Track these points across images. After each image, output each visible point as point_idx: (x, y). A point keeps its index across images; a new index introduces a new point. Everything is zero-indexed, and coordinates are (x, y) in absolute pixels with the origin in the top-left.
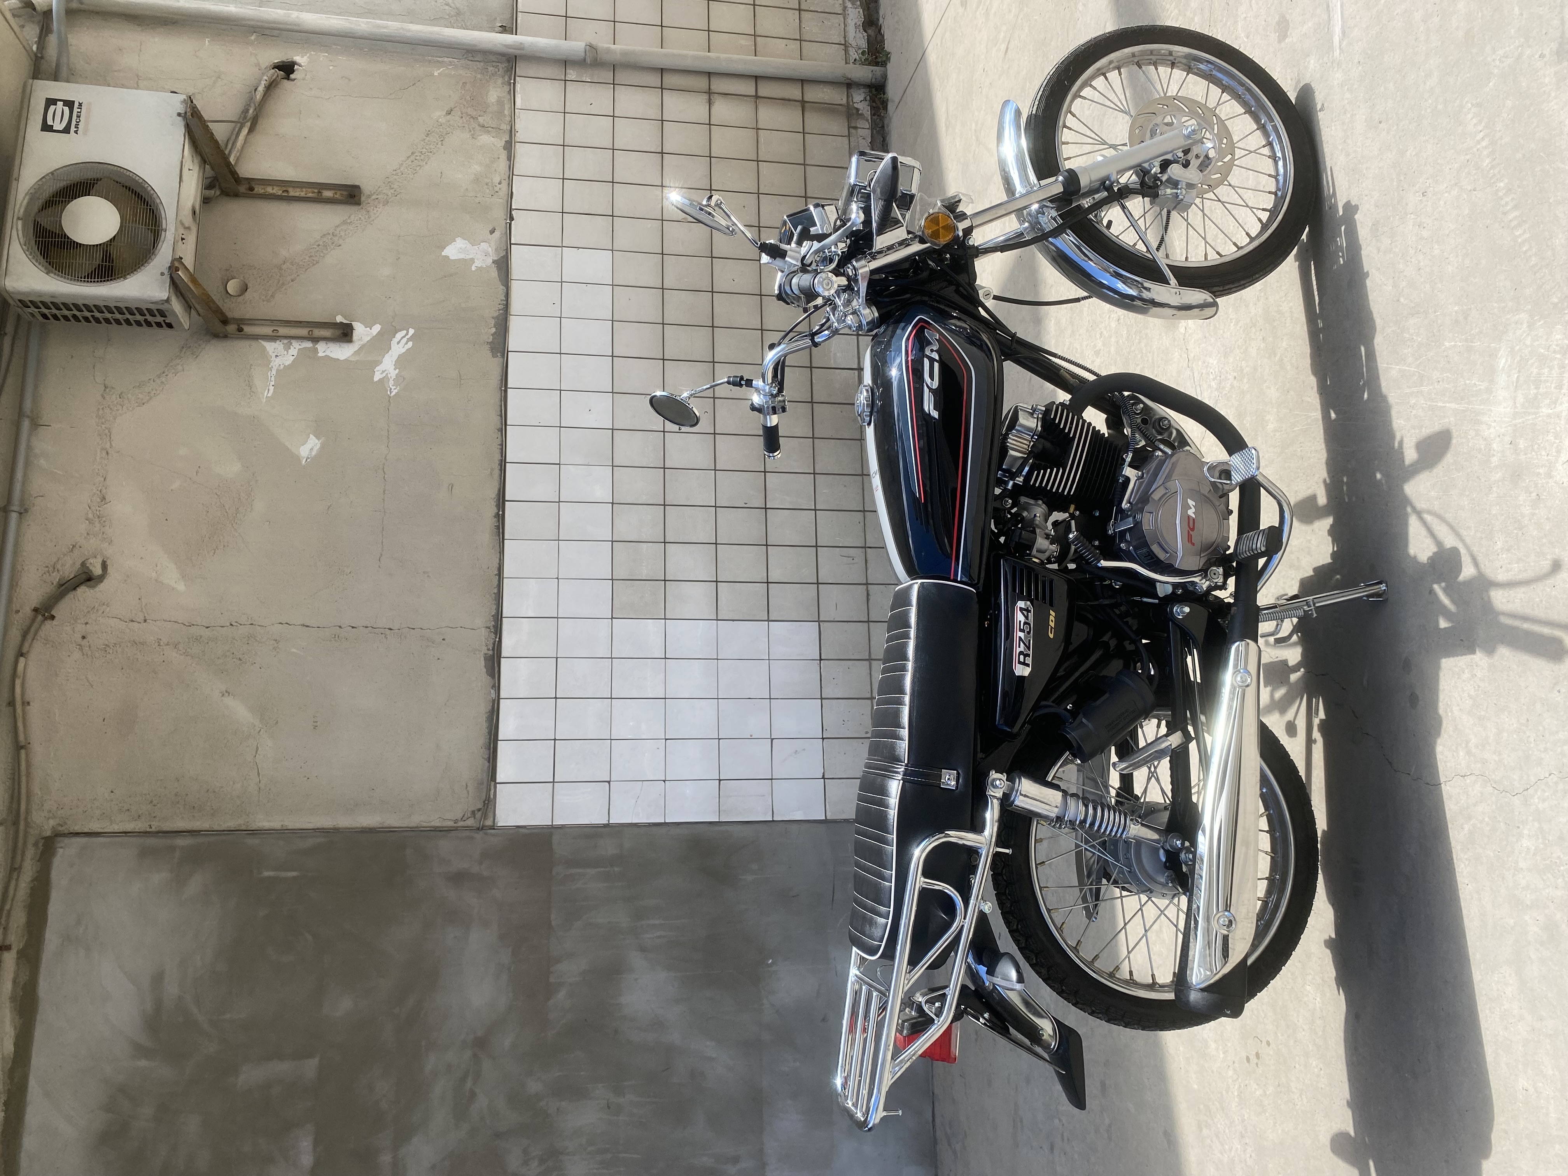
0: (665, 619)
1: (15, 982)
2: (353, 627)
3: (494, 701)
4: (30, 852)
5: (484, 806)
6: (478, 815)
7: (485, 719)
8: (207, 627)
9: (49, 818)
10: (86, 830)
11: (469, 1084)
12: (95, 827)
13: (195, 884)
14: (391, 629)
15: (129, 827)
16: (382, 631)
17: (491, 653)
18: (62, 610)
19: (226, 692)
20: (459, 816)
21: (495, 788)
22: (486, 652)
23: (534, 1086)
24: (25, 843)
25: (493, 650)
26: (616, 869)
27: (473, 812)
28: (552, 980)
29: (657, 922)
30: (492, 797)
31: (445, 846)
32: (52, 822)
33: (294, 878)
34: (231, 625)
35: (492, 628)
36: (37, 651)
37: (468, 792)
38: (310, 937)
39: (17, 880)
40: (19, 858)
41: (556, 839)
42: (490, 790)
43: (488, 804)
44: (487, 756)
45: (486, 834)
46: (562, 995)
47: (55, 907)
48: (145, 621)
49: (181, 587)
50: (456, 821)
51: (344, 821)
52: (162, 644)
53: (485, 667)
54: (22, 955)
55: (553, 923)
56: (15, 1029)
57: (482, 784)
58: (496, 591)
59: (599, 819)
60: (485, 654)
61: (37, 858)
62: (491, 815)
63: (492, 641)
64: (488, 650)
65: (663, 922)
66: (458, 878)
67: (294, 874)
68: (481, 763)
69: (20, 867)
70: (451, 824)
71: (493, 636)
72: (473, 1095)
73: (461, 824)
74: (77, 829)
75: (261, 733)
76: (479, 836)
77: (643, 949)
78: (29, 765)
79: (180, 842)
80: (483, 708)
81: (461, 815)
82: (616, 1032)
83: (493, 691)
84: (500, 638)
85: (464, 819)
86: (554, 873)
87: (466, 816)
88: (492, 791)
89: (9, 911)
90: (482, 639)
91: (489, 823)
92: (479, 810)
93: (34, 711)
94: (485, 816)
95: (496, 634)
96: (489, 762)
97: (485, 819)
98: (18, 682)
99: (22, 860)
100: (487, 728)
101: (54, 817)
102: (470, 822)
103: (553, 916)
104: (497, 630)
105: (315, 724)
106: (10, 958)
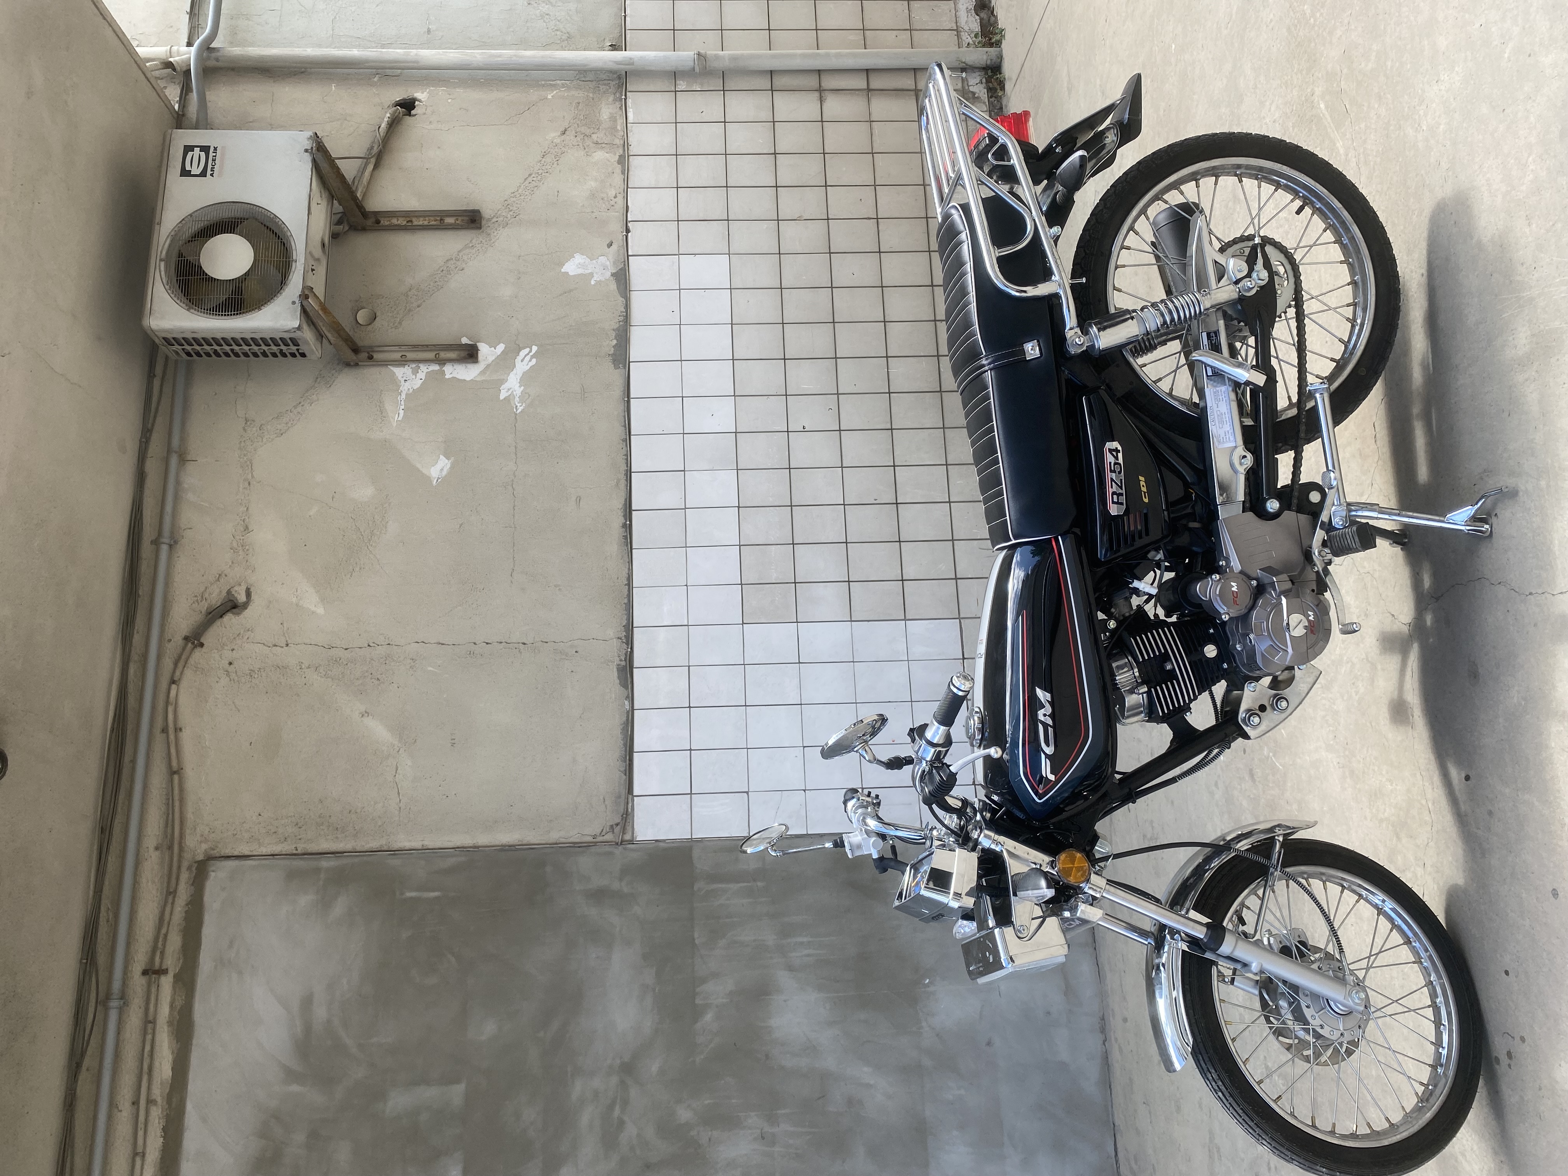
0: (797, 622)
1: (172, 1006)
2: (487, 643)
3: (628, 712)
4: (185, 876)
5: (622, 819)
6: (617, 829)
7: (620, 731)
8: (346, 649)
9: (201, 842)
10: (236, 853)
11: (617, 1112)
12: (245, 850)
13: (340, 907)
14: (524, 644)
15: (277, 849)
16: (516, 646)
17: (623, 663)
18: (209, 638)
19: (366, 712)
20: (598, 831)
21: (633, 801)
22: (619, 663)
23: (684, 1115)
24: (179, 867)
25: (625, 660)
26: (759, 884)
27: (612, 826)
28: (698, 1001)
29: (805, 940)
30: (630, 810)
31: (585, 863)
32: (204, 846)
33: (437, 898)
34: (369, 645)
35: (623, 638)
36: (189, 678)
37: (606, 806)
38: (453, 960)
39: (173, 903)
40: (173, 881)
41: (696, 853)
42: (628, 803)
43: (626, 817)
44: (623, 769)
45: (625, 849)
46: (709, 1017)
47: (208, 932)
48: (287, 645)
49: (320, 611)
50: (595, 837)
51: (483, 839)
52: (303, 667)
53: (619, 678)
54: (178, 978)
55: (697, 942)
56: (173, 1053)
57: (619, 797)
58: (626, 601)
59: (738, 830)
60: (618, 665)
61: (191, 882)
62: (629, 828)
63: (624, 652)
64: (621, 660)
65: (810, 939)
66: (599, 896)
67: (436, 894)
68: (619, 777)
69: (175, 891)
70: (590, 839)
71: (625, 646)
72: (621, 1123)
73: (600, 839)
74: (228, 852)
75: (400, 752)
76: (618, 851)
77: (790, 968)
78: (182, 790)
79: (325, 863)
80: (616, 721)
81: (599, 831)
82: (767, 1056)
83: (627, 703)
84: (632, 648)
85: (603, 833)
86: (696, 888)
87: (604, 831)
88: (630, 805)
89: (166, 935)
90: (613, 650)
91: (627, 837)
92: (617, 825)
93: (186, 736)
94: (623, 831)
95: (627, 644)
96: (625, 775)
97: (624, 833)
98: (171, 709)
99: (177, 884)
100: (623, 740)
101: (206, 841)
102: (609, 837)
103: (696, 935)
104: (629, 640)
105: (453, 741)
106: (166, 983)
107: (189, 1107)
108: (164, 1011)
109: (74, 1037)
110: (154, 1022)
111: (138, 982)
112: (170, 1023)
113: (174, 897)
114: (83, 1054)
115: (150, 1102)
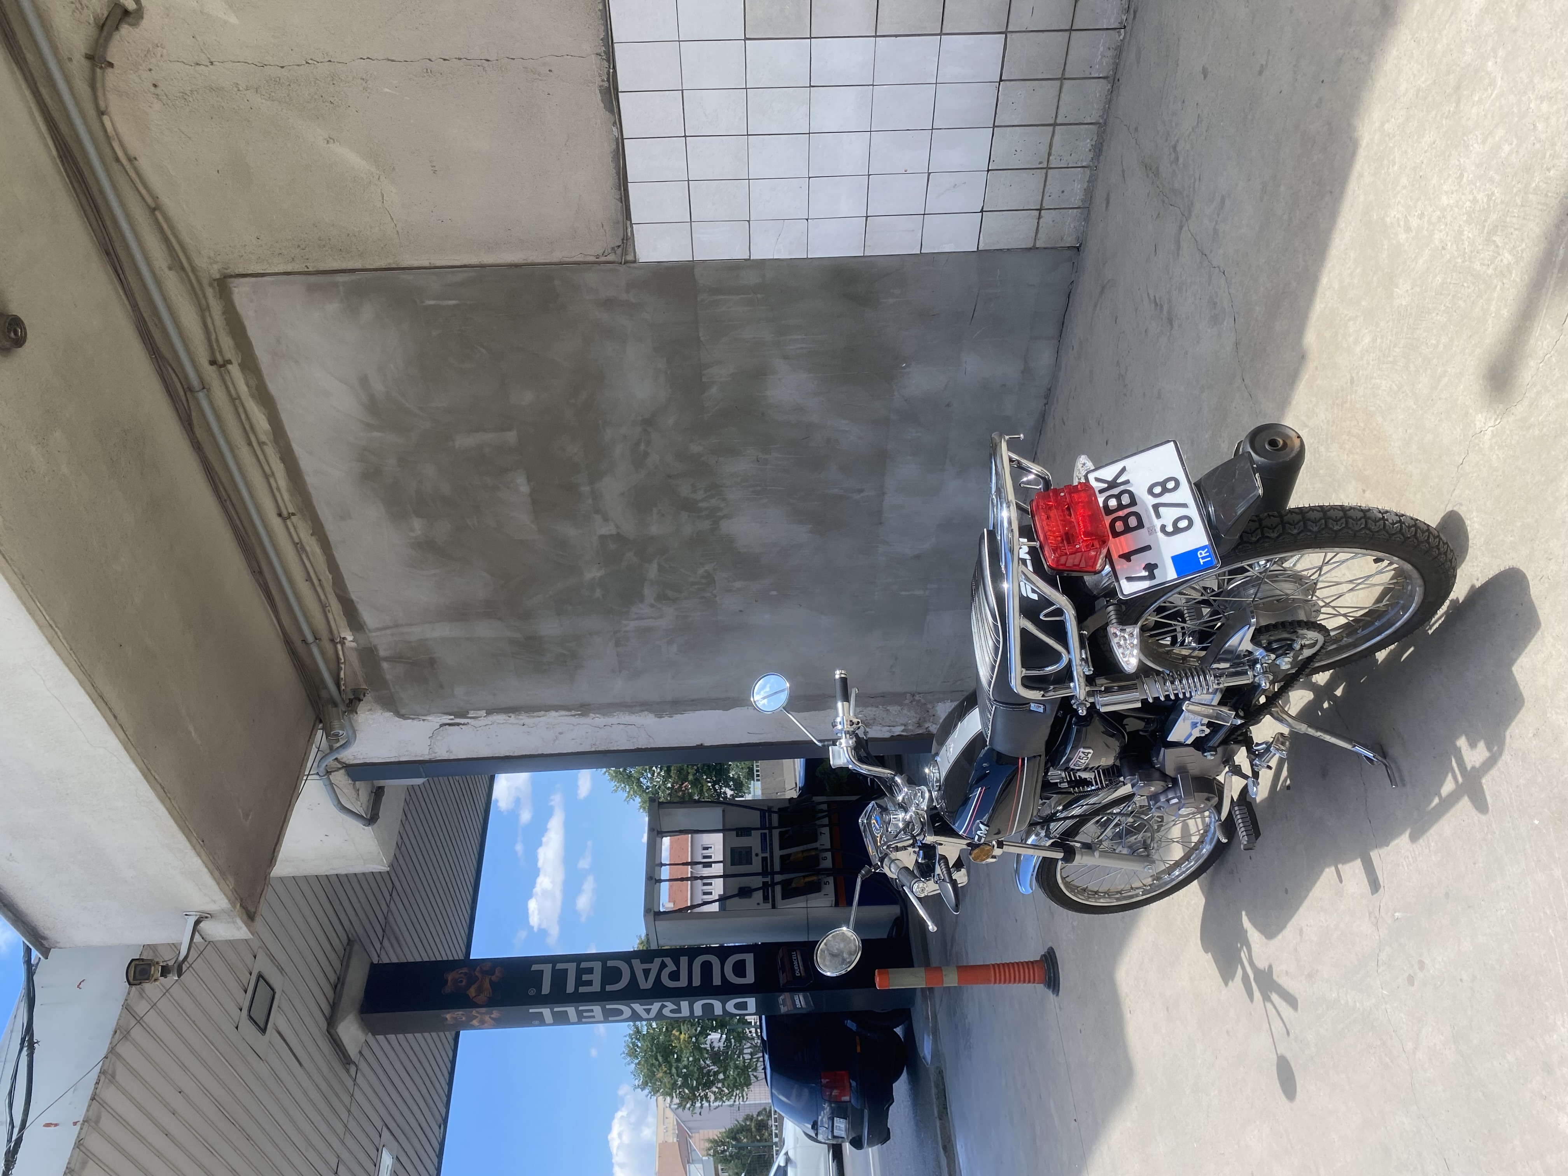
0: (811, 38)
1: (247, 385)
2: (445, 60)
3: (617, 139)
4: (210, 292)
5: (623, 243)
6: (619, 251)
7: (611, 159)
8: (282, 67)
9: (211, 264)
10: (250, 272)
12: (258, 269)
13: (368, 312)
14: (488, 61)
15: (289, 268)
16: (479, 62)
17: (606, 84)
19: (330, 138)
20: (600, 252)
21: (632, 228)
22: (601, 83)
23: (695, 448)
24: (202, 288)
25: (608, 80)
26: (759, 296)
27: (613, 248)
28: (704, 380)
29: (798, 337)
30: (629, 234)
31: (591, 278)
32: (216, 267)
33: (454, 306)
34: (307, 63)
35: (603, 54)
37: (605, 230)
39: (211, 316)
40: (202, 299)
41: (697, 271)
42: (627, 229)
43: (627, 241)
44: (619, 197)
45: (629, 268)
46: (714, 390)
47: (253, 332)
48: (212, 63)
49: (233, 20)
50: (598, 257)
51: (489, 258)
52: (241, 89)
53: (602, 101)
54: (243, 366)
55: (702, 339)
56: (264, 414)
57: (618, 223)
58: (601, 7)
59: (738, 253)
60: (600, 87)
61: (218, 296)
62: (631, 250)
63: (606, 70)
64: (603, 81)
65: (804, 337)
66: (608, 304)
67: (454, 302)
68: (615, 205)
69: (208, 306)
70: (593, 259)
71: (606, 64)
73: (603, 259)
74: (241, 271)
75: (381, 180)
76: (622, 269)
77: (786, 358)
78: (167, 219)
79: (340, 278)
80: (608, 148)
81: (602, 251)
82: (763, 414)
83: (614, 129)
84: (614, 68)
85: (605, 254)
86: (699, 299)
87: (606, 252)
88: (629, 230)
89: (217, 340)
90: (593, 67)
91: (630, 258)
92: (619, 246)
93: (144, 164)
94: (625, 252)
95: (608, 61)
96: (622, 202)
97: (626, 254)
99: (205, 298)
100: (615, 168)
101: (216, 262)
102: (611, 257)
103: (701, 334)
104: (609, 56)
105: (433, 168)
106: (234, 369)
107: (295, 447)
108: (243, 389)
109: (176, 408)
110: (239, 398)
111: (210, 372)
112: (252, 396)
113: (210, 311)
114: (189, 416)
115: (261, 444)
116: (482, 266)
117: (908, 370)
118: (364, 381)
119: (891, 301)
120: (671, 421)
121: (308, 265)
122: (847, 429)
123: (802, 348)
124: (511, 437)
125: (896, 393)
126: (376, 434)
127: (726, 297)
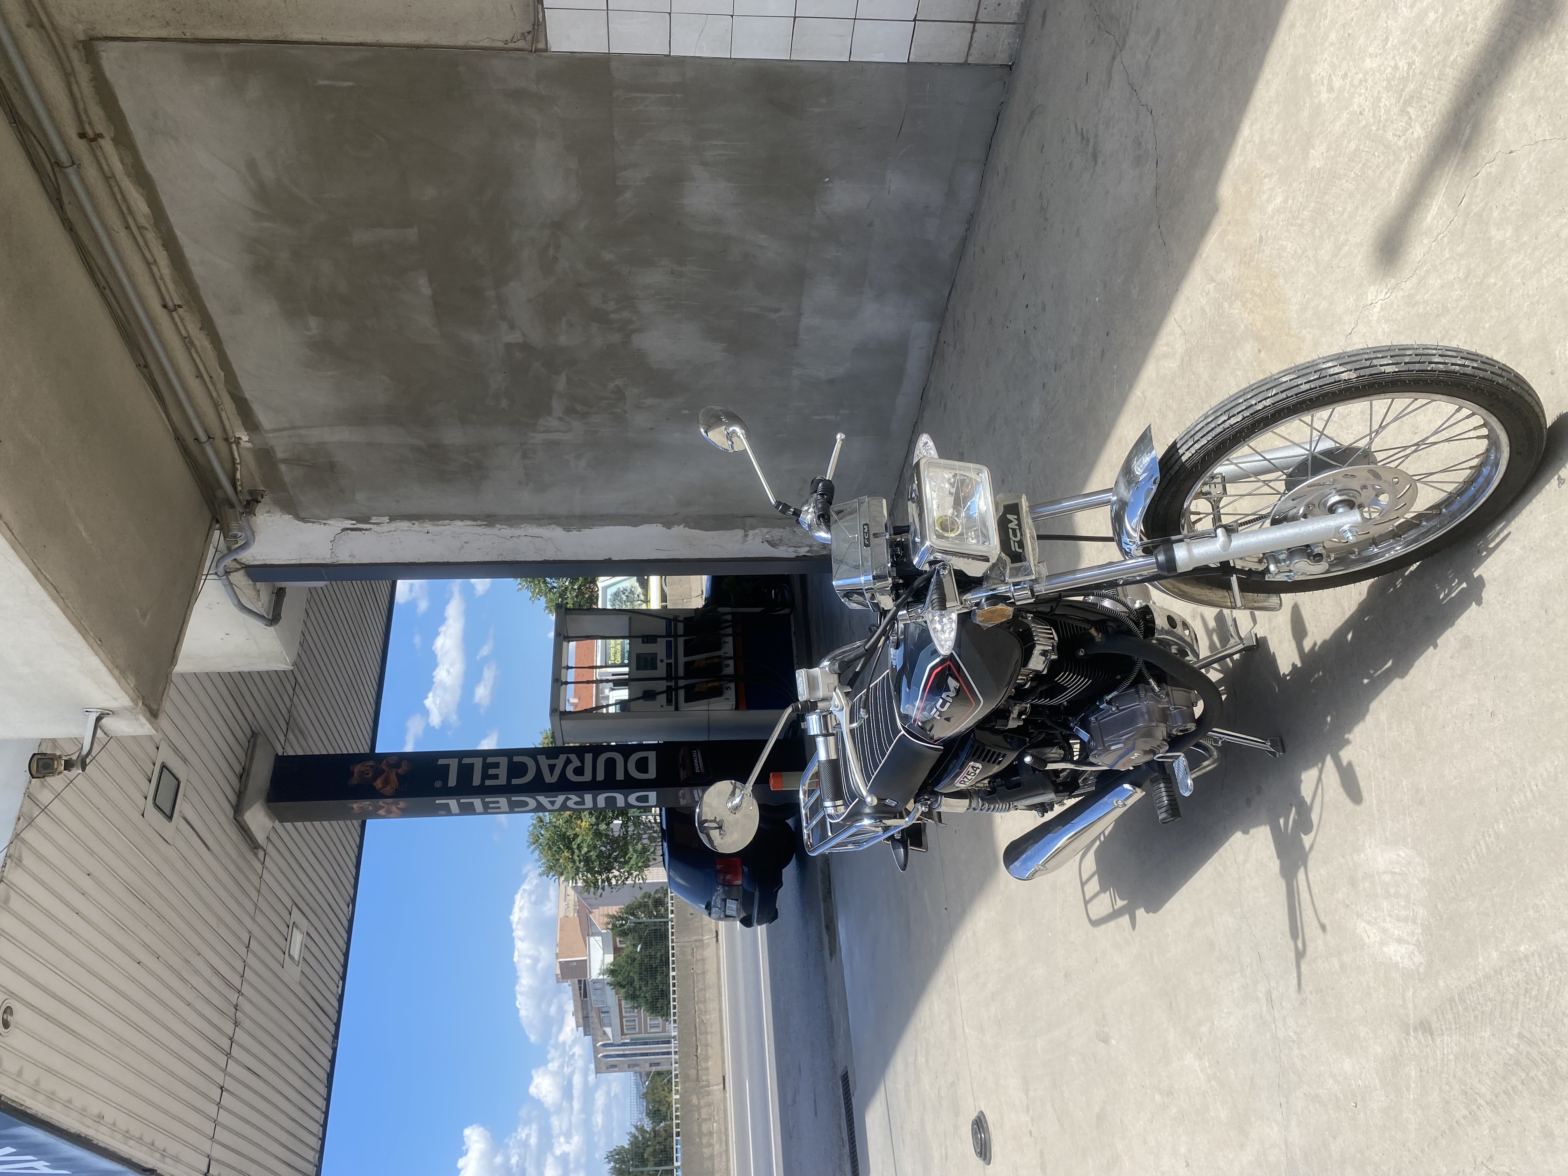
1: (122, 161)
4: (75, 55)
5: (534, 29)
6: (529, 37)
9: (75, 23)
10: (119, 35)
12: (129, 32)
13: (253, 89)
15: (163, 33)
20: (509, 38)
21: (544, 12)
26: (678, 95)
27: (523, 34)
29: (719, 143)
30: (541, 20)
31: (498, 64)
32: (80, 27)
33: (352, 87)
37: (514, 14)
38: (382, 139)
39: (77, 82)
41: (614, 65)
42: (538, 13)
43: (538, 27)
46: (628, 195)
47: (126, 103)
50: (506, 42)
54: (116, 141)
55: (617, 138)
56: (143, 196)
57: (528, 6)
59: (658, 48)
61: (85, 60)
62: (542, 39)
65: (725, 143)
66: (517, 95)
67: (351, 84)
69: (73, 71)
70: (500, 44)
72: (556, 259)
73: (511, 45)
74: (109, 33)
76: (532, 57)
77: (704, 164)
79: (222, 51)
82: (679, 223)
85: (514, 40)
86: (614, 95)
87: (516, 38)
88: (541, 15)
91: (541, 46)
92: (529, 32)
94: (535, 40)
97: (537, 42)
99: (70, 62)
101: (80, 22)
102: (521, 44)
103: (616, 133)
106: (107, 144)
107: (178, 233)
108: (118, 168)
109: (43, 182)
110: (113, 176)
111: (80, 147)
112: (129, 175)
113: (75, 76)
114: (59, 192)
115: (140, 228)
116: (381, 46)
117: (830, 185)
118: (252, 165)
119: (817, 110)
120: (582, 225)
121: (185, 31)
122: (765, 245)
123: (721, 155)
124: (412, 234)
125: (817, 209)
126: (266, 224)
127: (642, 95)
